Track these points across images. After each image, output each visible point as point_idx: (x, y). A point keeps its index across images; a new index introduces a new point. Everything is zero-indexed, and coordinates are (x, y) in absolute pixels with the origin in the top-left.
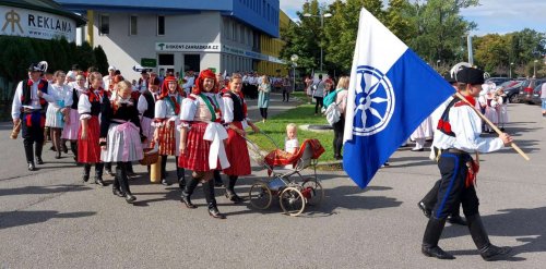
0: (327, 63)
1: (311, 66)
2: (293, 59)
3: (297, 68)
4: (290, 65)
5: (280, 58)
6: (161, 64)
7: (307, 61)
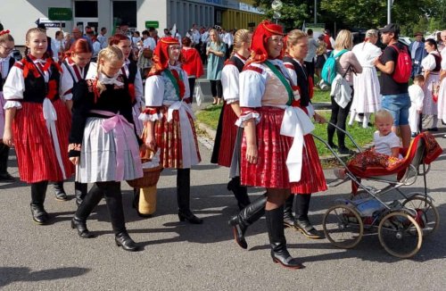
0: (323, 12)
1: (302, 18)
2: (274, 7)
3: (280, 20)
4: (270, 16)
5: (255, 6)
6: (77, 16)
7: (295, 10)
